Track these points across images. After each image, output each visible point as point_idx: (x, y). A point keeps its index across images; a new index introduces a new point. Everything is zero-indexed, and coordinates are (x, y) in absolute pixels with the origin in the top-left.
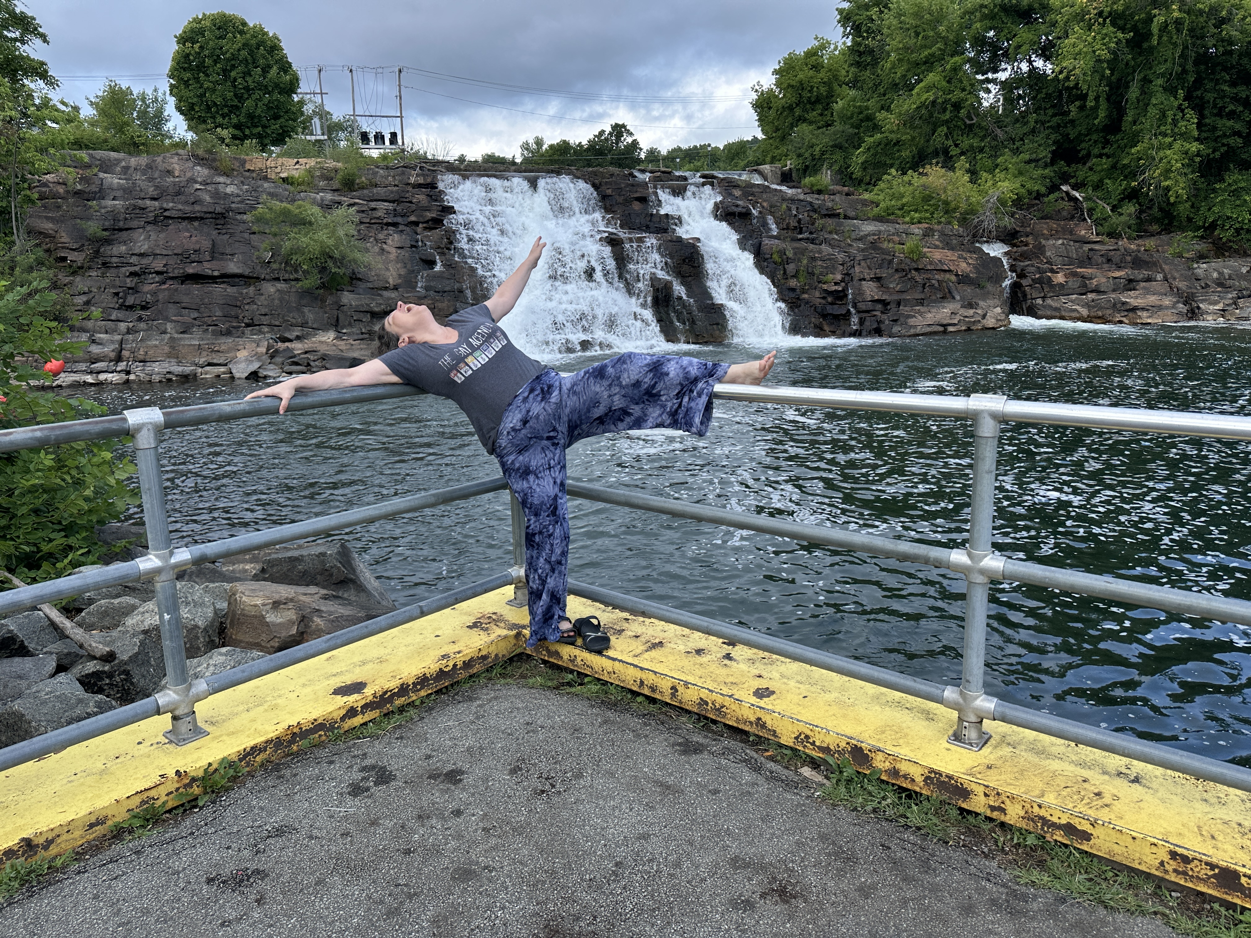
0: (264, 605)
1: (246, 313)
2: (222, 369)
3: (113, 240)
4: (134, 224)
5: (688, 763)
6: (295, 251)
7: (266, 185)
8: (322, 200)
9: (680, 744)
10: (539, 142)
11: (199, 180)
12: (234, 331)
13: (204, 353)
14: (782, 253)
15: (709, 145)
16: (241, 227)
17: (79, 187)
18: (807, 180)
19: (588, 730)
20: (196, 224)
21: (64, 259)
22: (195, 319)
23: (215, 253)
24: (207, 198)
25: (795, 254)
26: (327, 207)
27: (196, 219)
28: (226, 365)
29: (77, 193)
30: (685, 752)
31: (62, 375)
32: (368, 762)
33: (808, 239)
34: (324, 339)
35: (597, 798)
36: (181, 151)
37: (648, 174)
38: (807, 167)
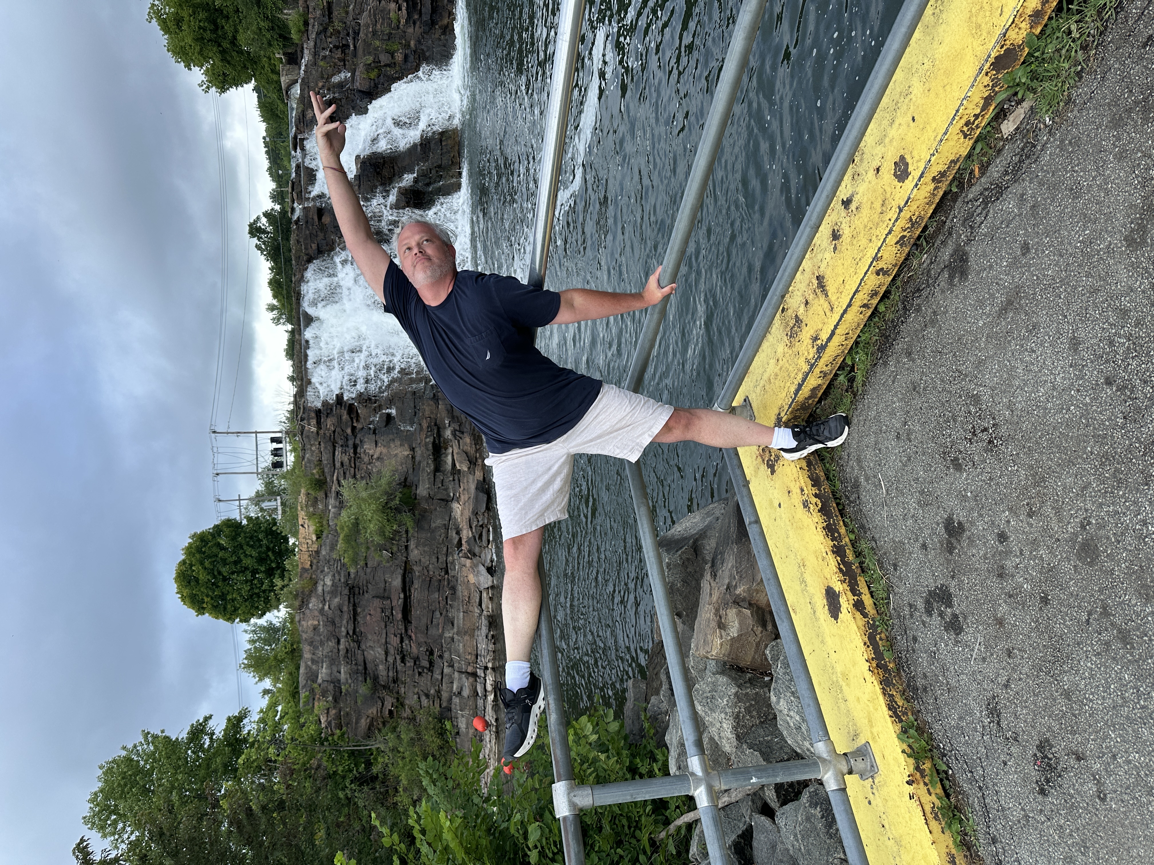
0: (721, 638)
1: (437, 573)
2: (484, 595)
3: (374, 675)
4: (360, 658)
5: (978, 273)
6: (381, 532)
7: (324, 552)
8: (335, 507)
9: (951, 277)
10: (272, 308)
11: (321, 606)
12: (452, 584)
13: (471, 608)
14: (368, 68)
15: (264, 138)
16: (361, 573)
17: (330, 698)
18: (294, 36)
19: (916, 376)
20: (359, 610)
21: (391, 712)
22: (441, 614)
23: (384, 596)
24: (337, 600)
25: (369, 53)
26: (341, 505)
27: (355, 610)
28: (481, 592)
29: (336, 700)
30: (964, 274)
31: (487, 718)
32: (920, 604)
33: (354, 39)
34: (459, 512)
35: (1011, 386)
36: (297, 618)
37: (296, 205)
38: (281, 36)
